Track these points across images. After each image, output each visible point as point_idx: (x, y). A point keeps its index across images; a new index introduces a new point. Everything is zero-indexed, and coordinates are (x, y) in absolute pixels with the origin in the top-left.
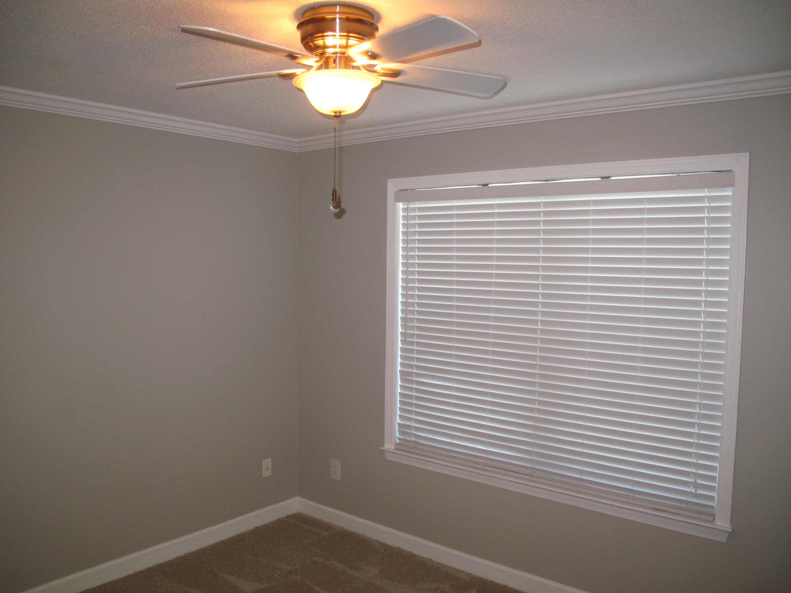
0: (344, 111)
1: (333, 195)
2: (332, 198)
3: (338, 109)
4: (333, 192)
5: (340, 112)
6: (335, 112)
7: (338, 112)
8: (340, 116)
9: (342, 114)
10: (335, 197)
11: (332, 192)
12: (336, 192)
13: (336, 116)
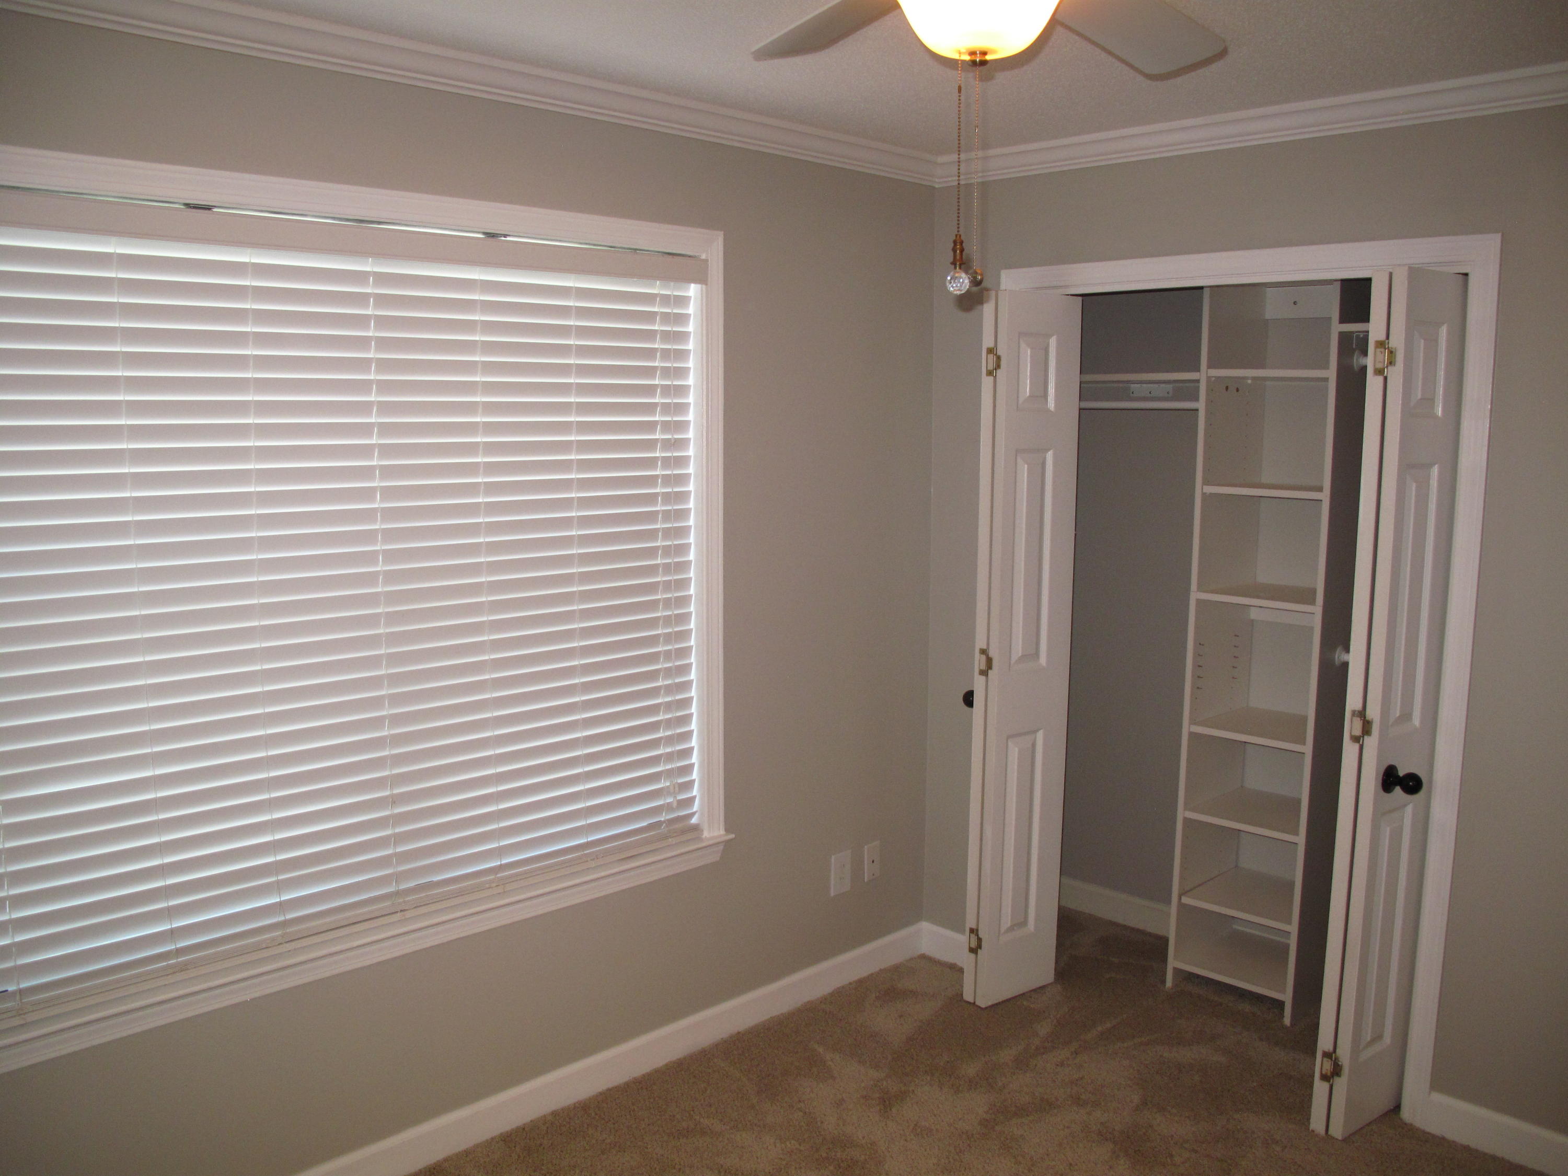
0: (993, 52)
1: (954, 250)
2: (952, 260)
3: (979, 44)
4: (955, 242)
5: (984, 53)
6: (972, 53)
7: (978, 52)
8: (984, 63)
9: (988, 57)
10: (958, 257)
11: (953, 245)
12: (962, 243)
13: (974, 63)
